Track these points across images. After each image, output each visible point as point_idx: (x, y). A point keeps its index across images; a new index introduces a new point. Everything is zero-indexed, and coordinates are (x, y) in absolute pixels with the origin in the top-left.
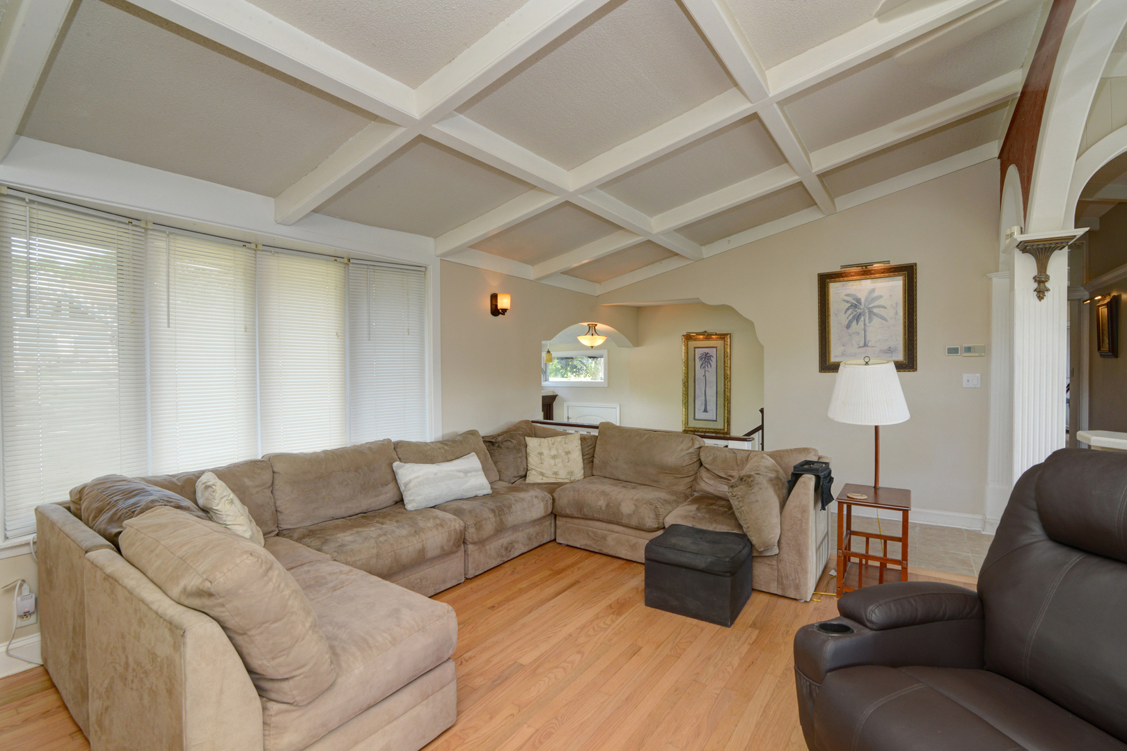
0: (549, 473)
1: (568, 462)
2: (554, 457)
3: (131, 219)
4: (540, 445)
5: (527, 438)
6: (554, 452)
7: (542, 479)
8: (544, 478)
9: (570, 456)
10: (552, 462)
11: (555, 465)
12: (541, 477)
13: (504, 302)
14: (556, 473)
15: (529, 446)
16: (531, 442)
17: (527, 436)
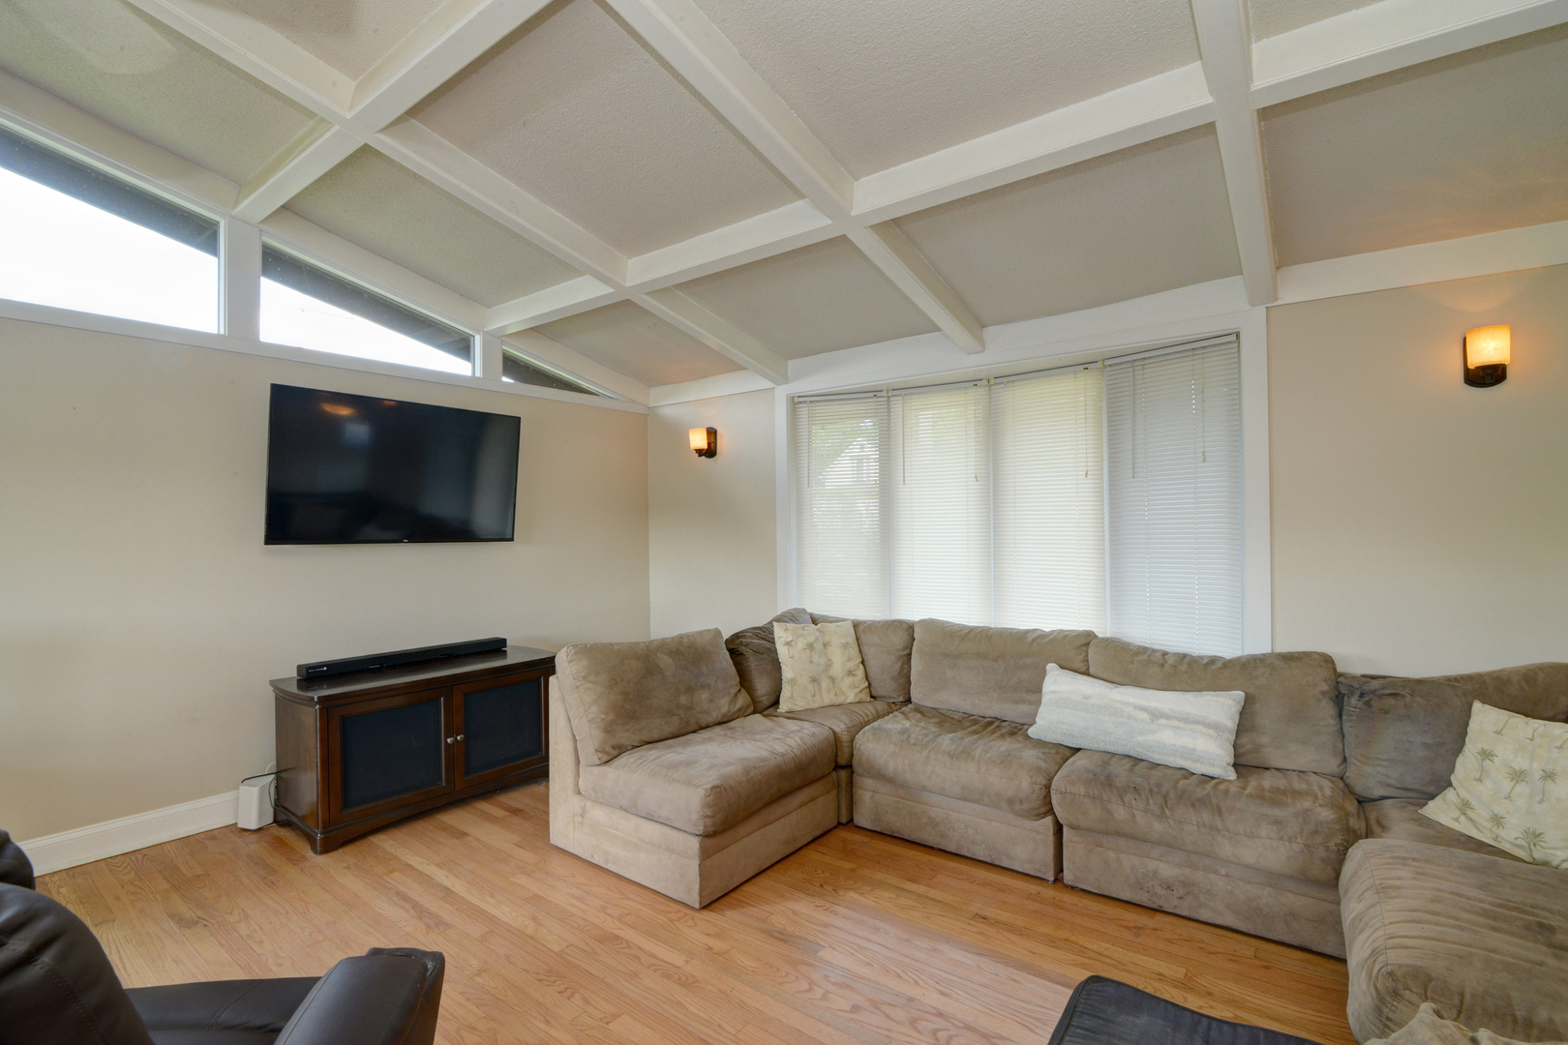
0: (1481, 815)
1: (1541, 802)
2: (1518, 776)
3: (874, 393)
4: (1498, 733)
5: (1477, 706)
6: (1520, 763)
7: (1457, 820)
8: (1462, 818)
9: (1550, 785)
10: (1507, 785)
11: (1508, 797)
12: (1456, 813)
13: (1489, 348)
14: (1498, 820)
15: (1474, 725)
16: (1484, 718)
17: (1484, 702)
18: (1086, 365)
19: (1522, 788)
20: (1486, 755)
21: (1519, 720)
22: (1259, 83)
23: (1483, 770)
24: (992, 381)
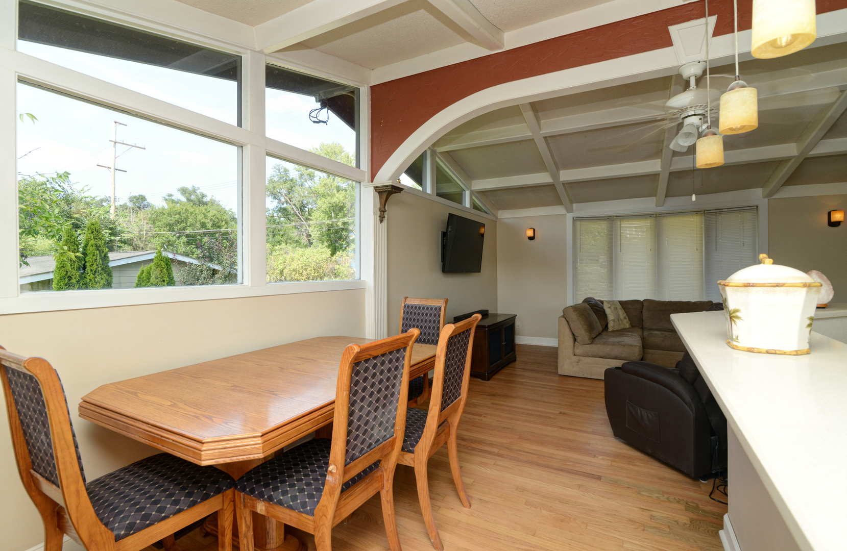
13: (838, 216)
18: (697, 212)
22: (810, 153)
24: (657, 216)
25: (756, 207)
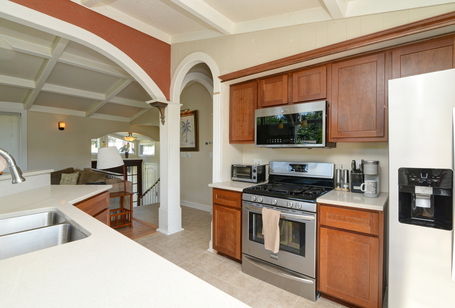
1: (71, 183)
2: (68, 181)
4: (65, 176)
5: (62, 174)
6: (68, 179)
10: (67, 182)
13: (62, 125)
15: (62, 176)
16: (63, 175)
17: (63, 173)
19: (69, 182)
20: (64, 179)
21: (68, 174)
22: (42, 89)
23: (64, 181)
25: (20, 114)
